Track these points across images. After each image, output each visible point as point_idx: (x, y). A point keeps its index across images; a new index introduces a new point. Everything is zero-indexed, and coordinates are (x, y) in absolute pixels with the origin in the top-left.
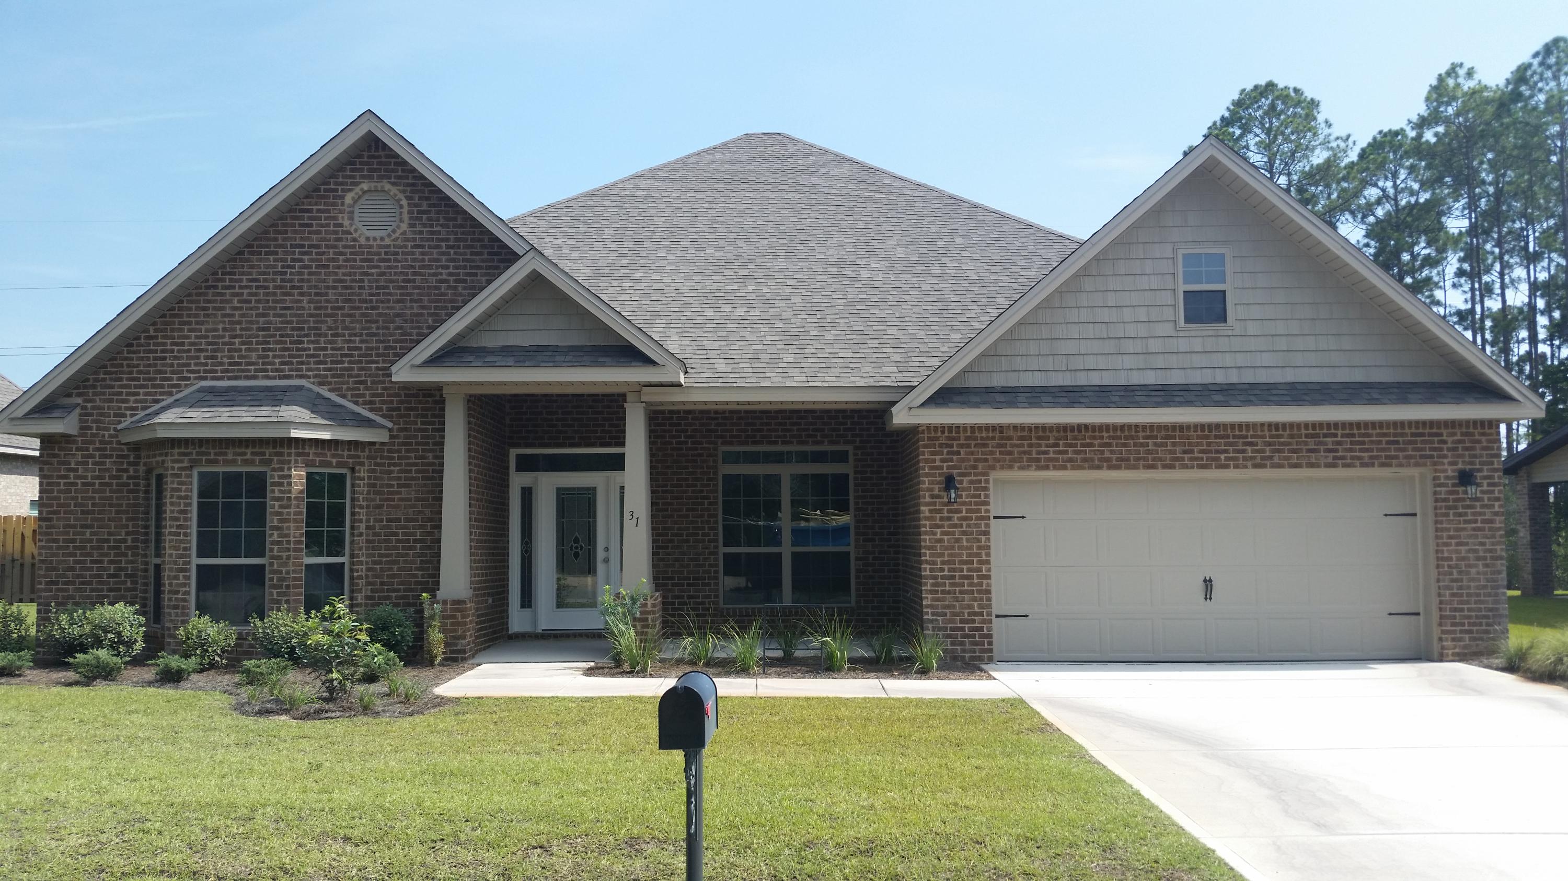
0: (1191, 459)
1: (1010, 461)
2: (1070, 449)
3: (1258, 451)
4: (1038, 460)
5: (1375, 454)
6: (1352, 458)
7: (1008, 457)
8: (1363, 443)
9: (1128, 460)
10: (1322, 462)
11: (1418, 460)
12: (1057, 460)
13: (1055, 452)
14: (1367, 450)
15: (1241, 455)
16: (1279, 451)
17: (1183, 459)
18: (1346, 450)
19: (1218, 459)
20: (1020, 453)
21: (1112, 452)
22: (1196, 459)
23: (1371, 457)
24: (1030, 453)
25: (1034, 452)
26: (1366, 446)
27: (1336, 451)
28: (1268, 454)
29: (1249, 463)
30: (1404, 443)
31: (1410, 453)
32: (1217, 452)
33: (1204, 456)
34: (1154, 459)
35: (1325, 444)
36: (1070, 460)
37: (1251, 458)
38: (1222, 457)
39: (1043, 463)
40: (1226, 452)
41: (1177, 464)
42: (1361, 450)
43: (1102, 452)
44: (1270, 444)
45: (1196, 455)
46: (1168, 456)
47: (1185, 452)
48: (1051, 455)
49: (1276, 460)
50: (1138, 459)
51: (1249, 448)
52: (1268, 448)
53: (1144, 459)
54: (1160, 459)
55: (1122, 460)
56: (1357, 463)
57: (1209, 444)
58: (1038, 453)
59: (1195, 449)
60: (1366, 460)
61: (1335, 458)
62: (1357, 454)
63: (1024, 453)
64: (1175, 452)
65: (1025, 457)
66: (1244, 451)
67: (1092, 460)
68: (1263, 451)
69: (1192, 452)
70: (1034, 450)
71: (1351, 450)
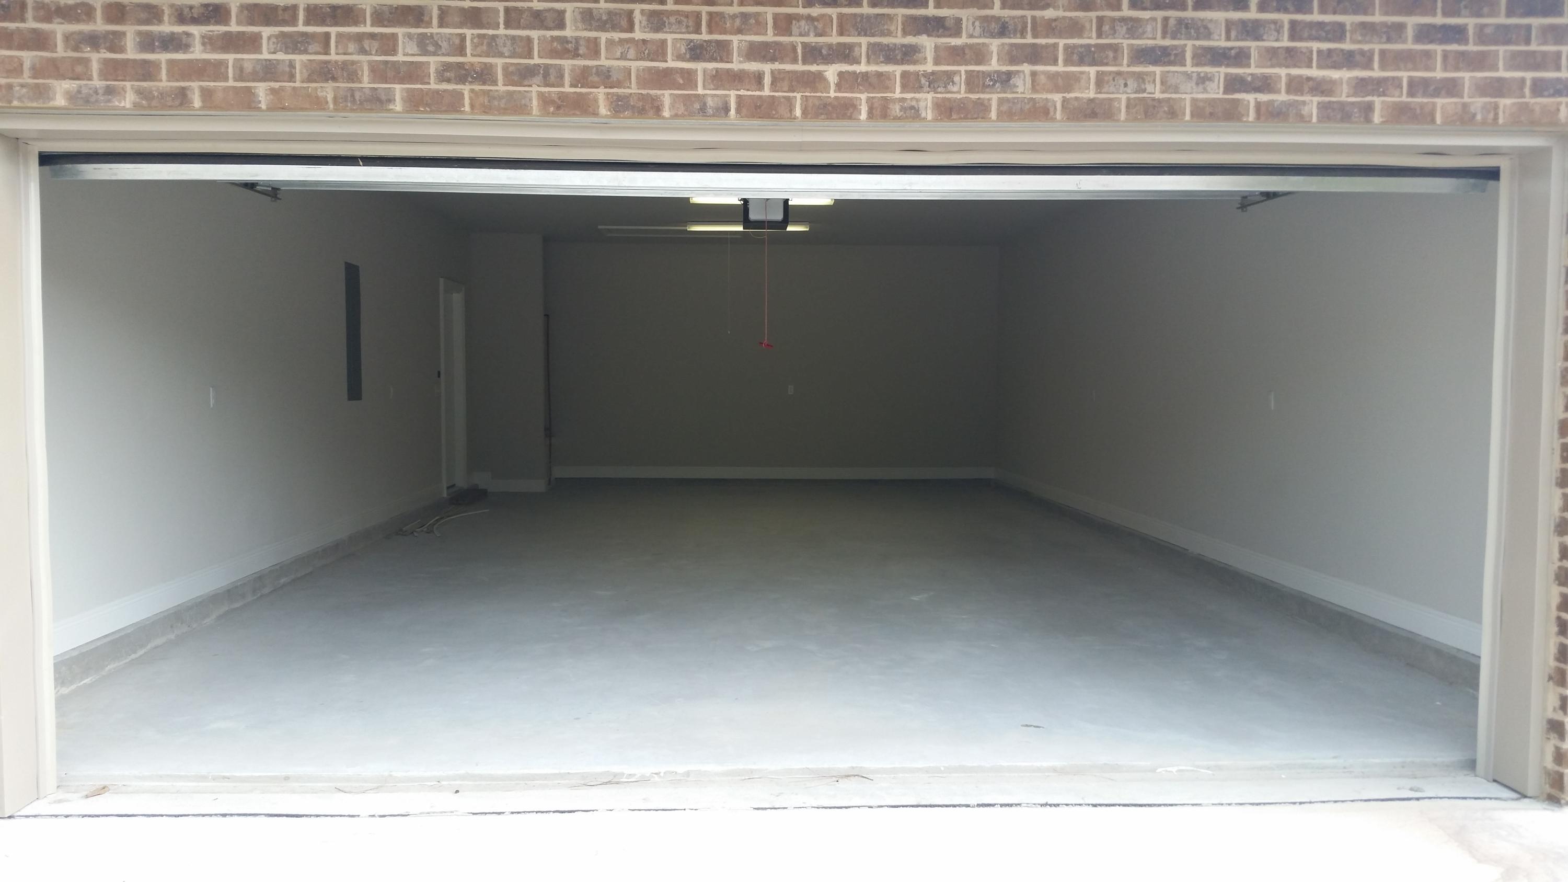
0: (720, 79)
1: (37, 72)
2: (267, 32)
3: (957, 55)
4: (147, 71)
5: (1376, 73)
6: (1295, 85)
7: (28, 57)
8: (1338, 33)
9: (484, 75)
10: (1188, 95)
11: (1529, 99)
12: (215, 70)
13: (209, 42)
14: (1349, 60)
15: (897, 70)
16: (1034, 55)
17: (689, 78)
18: (1272, 56)
19: (814, 81)
20: (76, 42)
21: (425, 44)
22: (737, 79)
23: (1361, 86)
24: (114, 42)
25: (130, 42)
26: (1347, 46)
27: (1241, 58)
28: (994, 65)
29: (926, 100)
30: (1482, 36)
31: (1502, 74)
32: (813, 54)
33: (766, 68)
34: (582, 78)
35: (1203, 30)
36: (269, 71)
37: (934, 81)
38: (831, 72)
39: (164, 83)
40: (844, 54)
41: (666, 96)
42: (1329, 60)
43: (389, 45)
44: (1003, 30)
45: (737, 64)
46: (636, 65)
47: (697, 52)
48: (197, 53)
49: (1022, 88)
50: (525, 74)
51: (927, 43)
52: (995, 45)
53: (548, 75)
54: (605, 77)
55: (463, 74)
56: (1312, 104)
57: (784, 24)
58: (148, 43)
59: (736, 40)
60: (1344, 96)
61: (1234, 84)
62: (1314, 73)
63: (93, 41)
64: (659, 51)
65: (96, 58)
66: (909, 54)
67: (350, 72)
68: (980, 55)
69: (721, 51)
70: (130, 31)
71: (1291, 57)
